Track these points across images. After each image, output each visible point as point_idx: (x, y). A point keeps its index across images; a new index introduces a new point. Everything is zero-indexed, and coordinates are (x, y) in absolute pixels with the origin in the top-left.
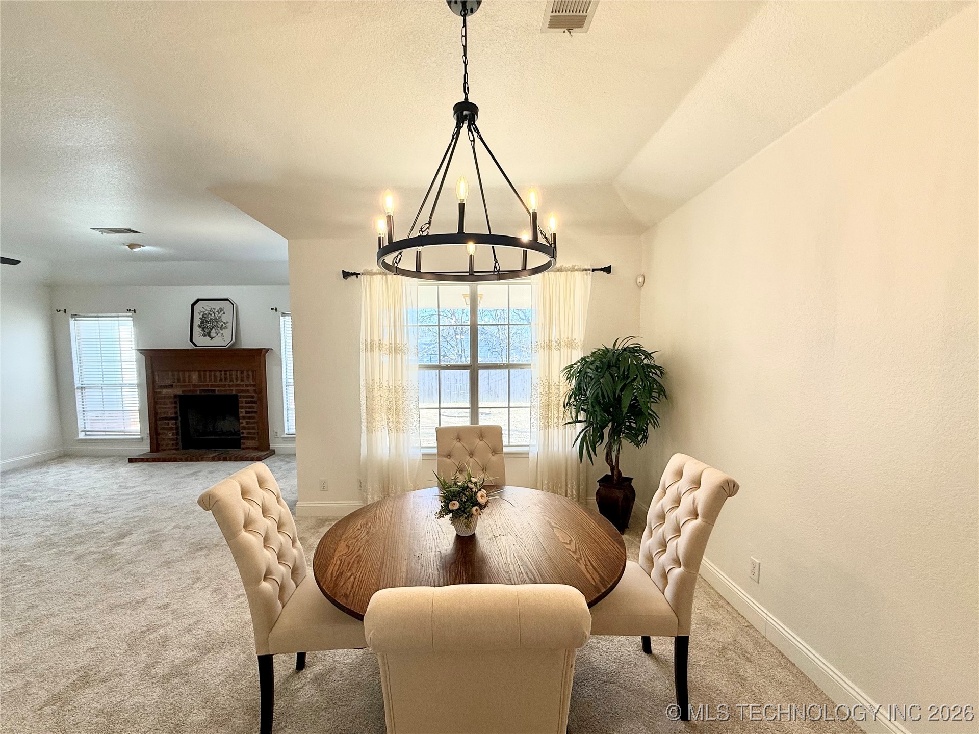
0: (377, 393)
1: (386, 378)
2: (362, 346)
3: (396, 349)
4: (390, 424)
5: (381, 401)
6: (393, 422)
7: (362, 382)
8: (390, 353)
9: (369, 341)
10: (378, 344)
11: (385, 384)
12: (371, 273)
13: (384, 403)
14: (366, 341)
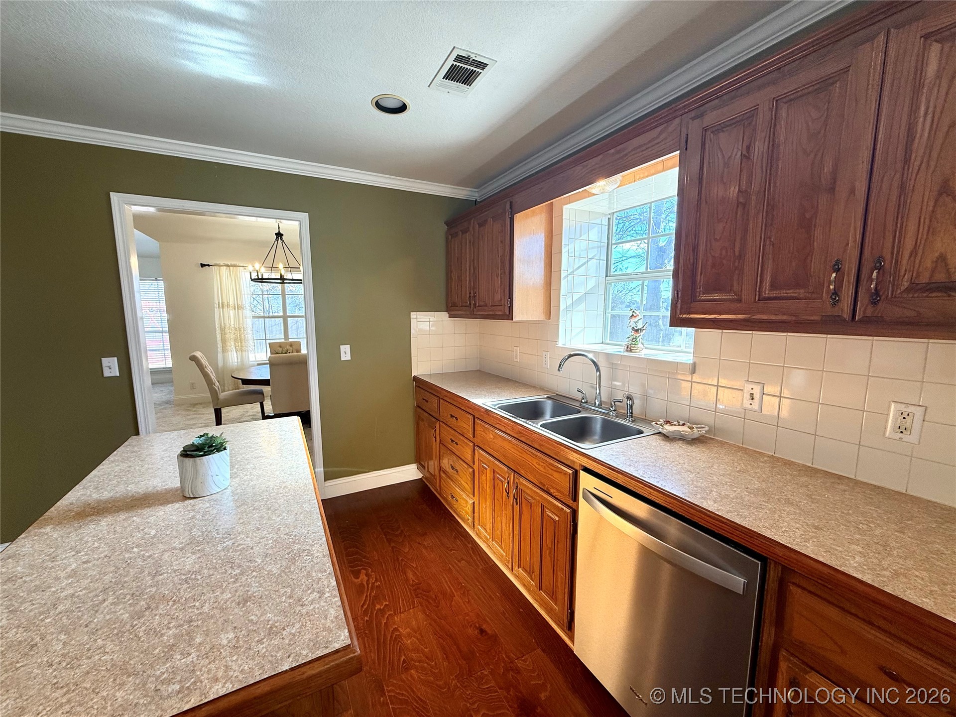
0: (227, 331)
1: (232, 323)
2: (216, 305)
3: (238, 307)
5: (230, 336)
6: (238, 346)
7: (217, 326)
8: (235, 309)
10: (226, 305)
11: (233, 326)
12: (219, 266)
13: (232, 336)
14: (219, 302)
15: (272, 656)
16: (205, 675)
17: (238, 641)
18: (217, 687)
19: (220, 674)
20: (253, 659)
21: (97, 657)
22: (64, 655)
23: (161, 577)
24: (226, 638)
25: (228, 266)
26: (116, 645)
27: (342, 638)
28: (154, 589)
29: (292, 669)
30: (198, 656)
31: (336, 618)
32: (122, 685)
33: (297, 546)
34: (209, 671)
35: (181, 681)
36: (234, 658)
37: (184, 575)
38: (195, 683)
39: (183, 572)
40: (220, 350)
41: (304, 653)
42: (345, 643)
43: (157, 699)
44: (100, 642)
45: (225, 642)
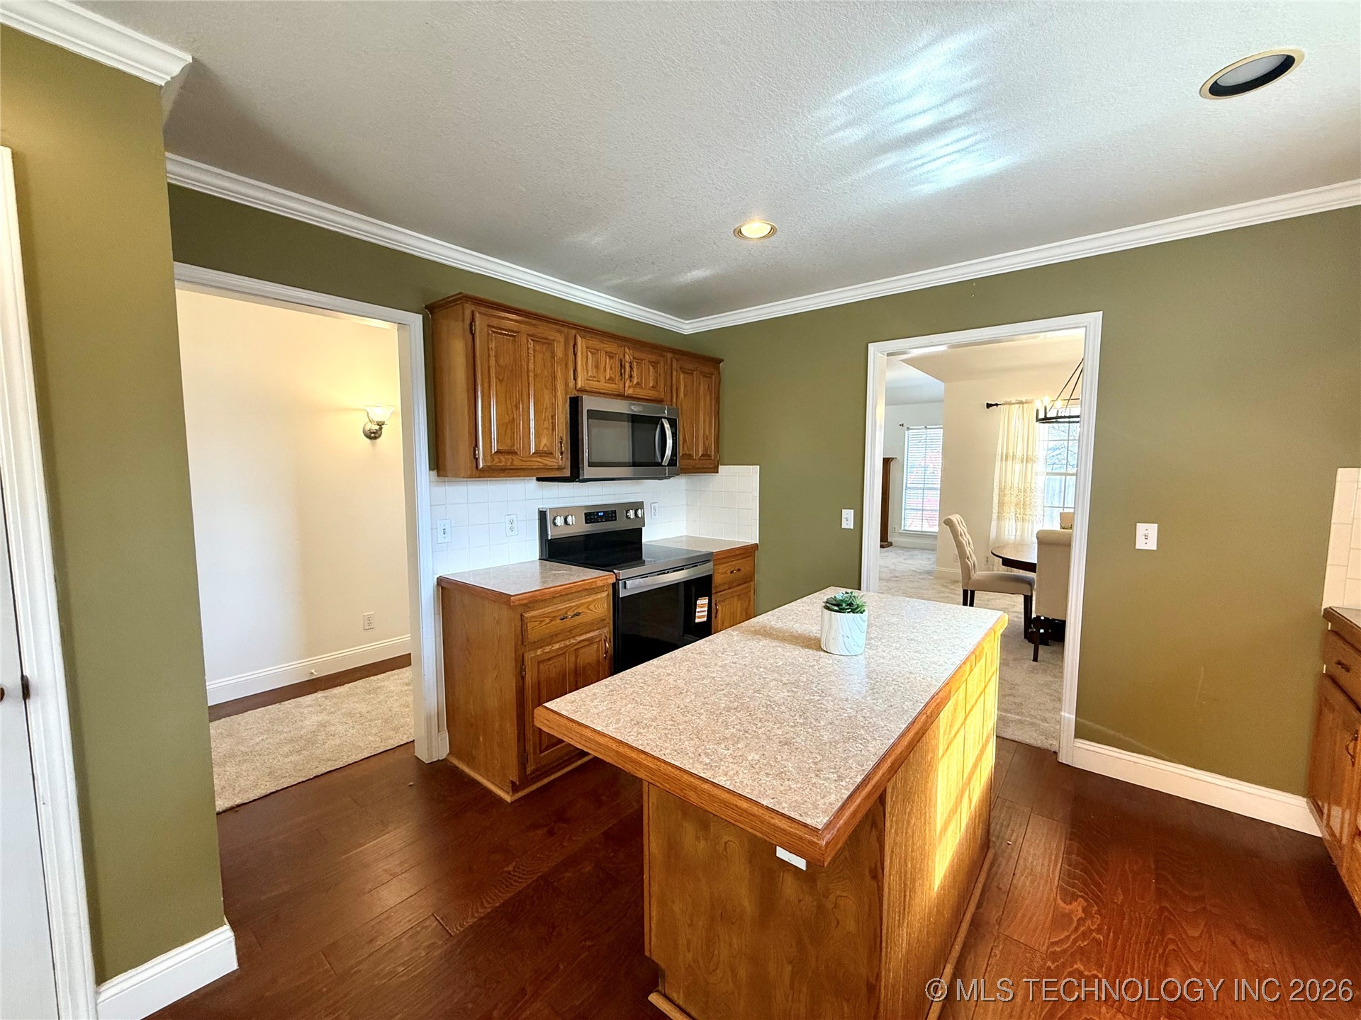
0: (1007, 492)
1: (1016, 481)
2: (998, 457)
3: (1027, 460)
4: (1018, 515)
5: (1011, 499)
6: (1020, 514)
7: (996, 484)
8: (1022, 462)
9: (1004, 453)
10: (1012, 456)
11: (1016, 485)
12: (1010, 404)
13: (1014, 500)
14: (1002, 453)
15: (764, 789)
16: (724, 767)
17: (756, 764)
18: (722, 778)
19: (731, 773)
20: (754, 781)
21: (695, 717)
22: (686, 706)
23: (758, 695)
24: (753, 756)
25: (1021, 403)
26: (706, 718)
27: (819, 820)
28: (748, 700)
29: (768, 808)
30: (731, 754)
31: (831, 804)
32: (692, 739)
33: (862, 732)
34: (728, 767)
35: (712, 760)
36: (745, 771)
37: (770, 702)
38: (716, 766)
39: (771, 700)
40: (995, 516)
41: (784, 805)
42: (816, 825)
43: (696, 759)
44: (702, 711)
45: (750, 758)
